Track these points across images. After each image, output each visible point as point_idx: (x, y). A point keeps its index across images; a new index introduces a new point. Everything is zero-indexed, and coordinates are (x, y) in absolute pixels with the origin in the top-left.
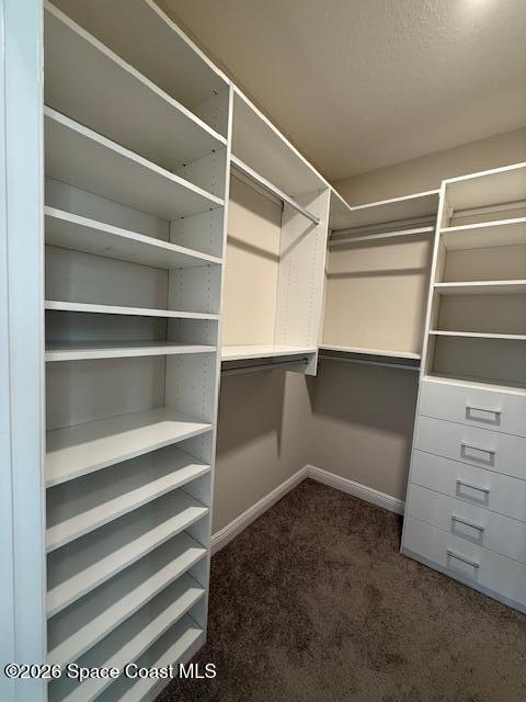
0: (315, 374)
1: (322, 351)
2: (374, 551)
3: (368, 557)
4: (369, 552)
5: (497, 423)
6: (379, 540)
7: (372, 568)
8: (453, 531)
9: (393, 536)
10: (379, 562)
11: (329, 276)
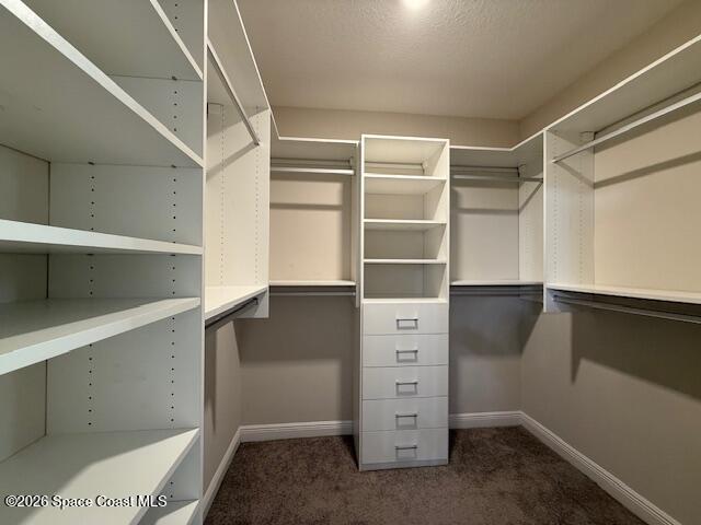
0: (267, 316)
1: (272, 288)
2: (341, 485)
3: (338, 494)
4: (337, 488)
5: (416, 327)
6: (340, 469)
7: (347, 503)
8: (398, 427)
9: (348, 458)
10: (349, 492)
11: (273, 206)
